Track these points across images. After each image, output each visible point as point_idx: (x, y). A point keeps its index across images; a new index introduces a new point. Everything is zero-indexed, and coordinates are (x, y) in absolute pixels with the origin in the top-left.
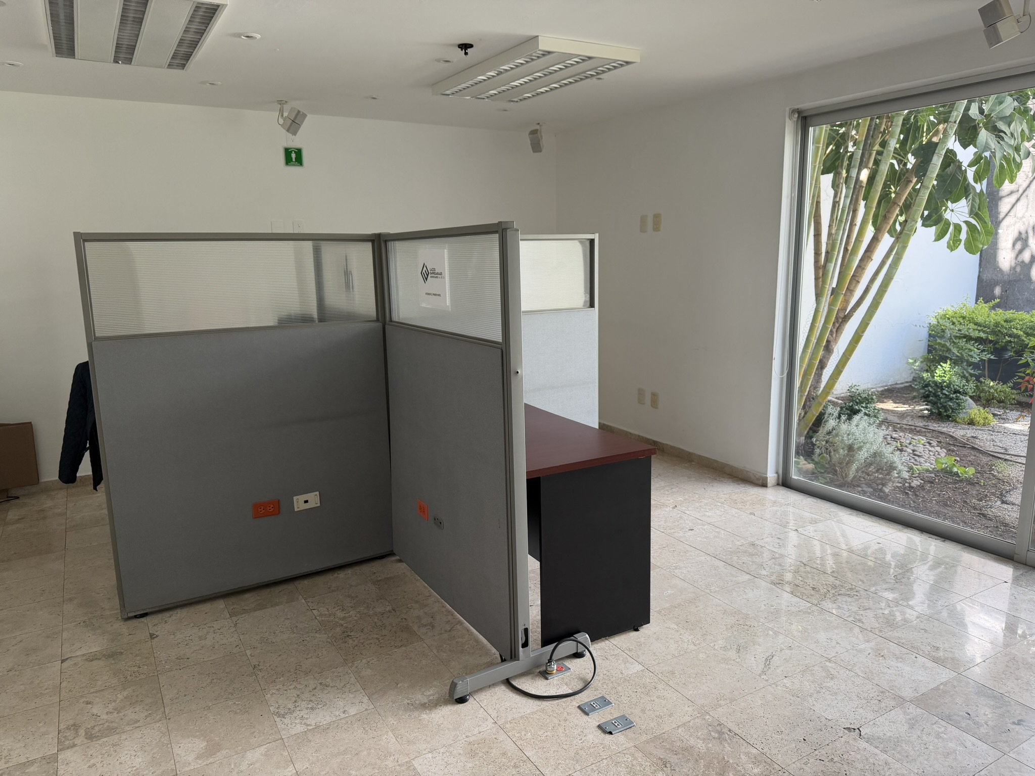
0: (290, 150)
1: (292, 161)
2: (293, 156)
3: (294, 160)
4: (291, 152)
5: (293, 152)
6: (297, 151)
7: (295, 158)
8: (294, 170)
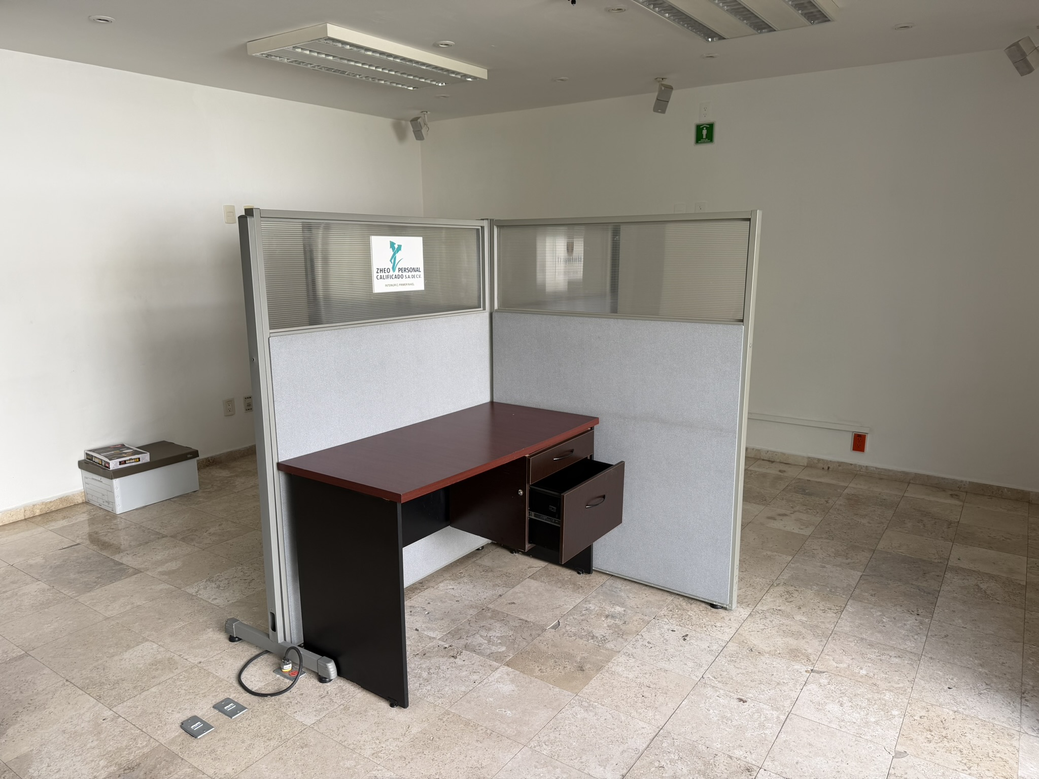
0: (701, 127)
1: (703, 138)
2: (705, 132)
3: (704, 137)
4: (703, 129)
5: (705, 128)
6: (708, 126)
7: (706, 135)
8: (705, 147)
